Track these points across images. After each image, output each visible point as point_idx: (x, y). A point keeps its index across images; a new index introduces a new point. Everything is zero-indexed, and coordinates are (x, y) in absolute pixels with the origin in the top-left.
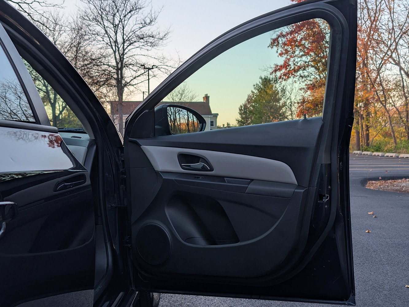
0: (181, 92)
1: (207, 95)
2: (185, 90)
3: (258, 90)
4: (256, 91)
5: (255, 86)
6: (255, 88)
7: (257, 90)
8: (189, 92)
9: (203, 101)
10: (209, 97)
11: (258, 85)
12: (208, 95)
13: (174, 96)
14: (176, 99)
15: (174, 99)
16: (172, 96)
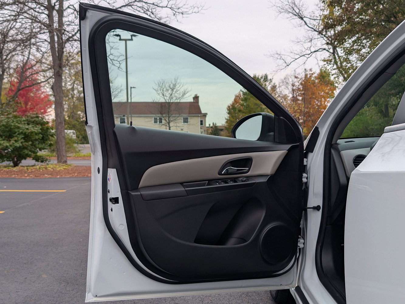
0: (172, 86)
9: (193, 101)
10: (198, 97)
12: (198, 95)
13: (164, 92)
14: (167, 95)
15: (165, 95)
16: (162, 91)
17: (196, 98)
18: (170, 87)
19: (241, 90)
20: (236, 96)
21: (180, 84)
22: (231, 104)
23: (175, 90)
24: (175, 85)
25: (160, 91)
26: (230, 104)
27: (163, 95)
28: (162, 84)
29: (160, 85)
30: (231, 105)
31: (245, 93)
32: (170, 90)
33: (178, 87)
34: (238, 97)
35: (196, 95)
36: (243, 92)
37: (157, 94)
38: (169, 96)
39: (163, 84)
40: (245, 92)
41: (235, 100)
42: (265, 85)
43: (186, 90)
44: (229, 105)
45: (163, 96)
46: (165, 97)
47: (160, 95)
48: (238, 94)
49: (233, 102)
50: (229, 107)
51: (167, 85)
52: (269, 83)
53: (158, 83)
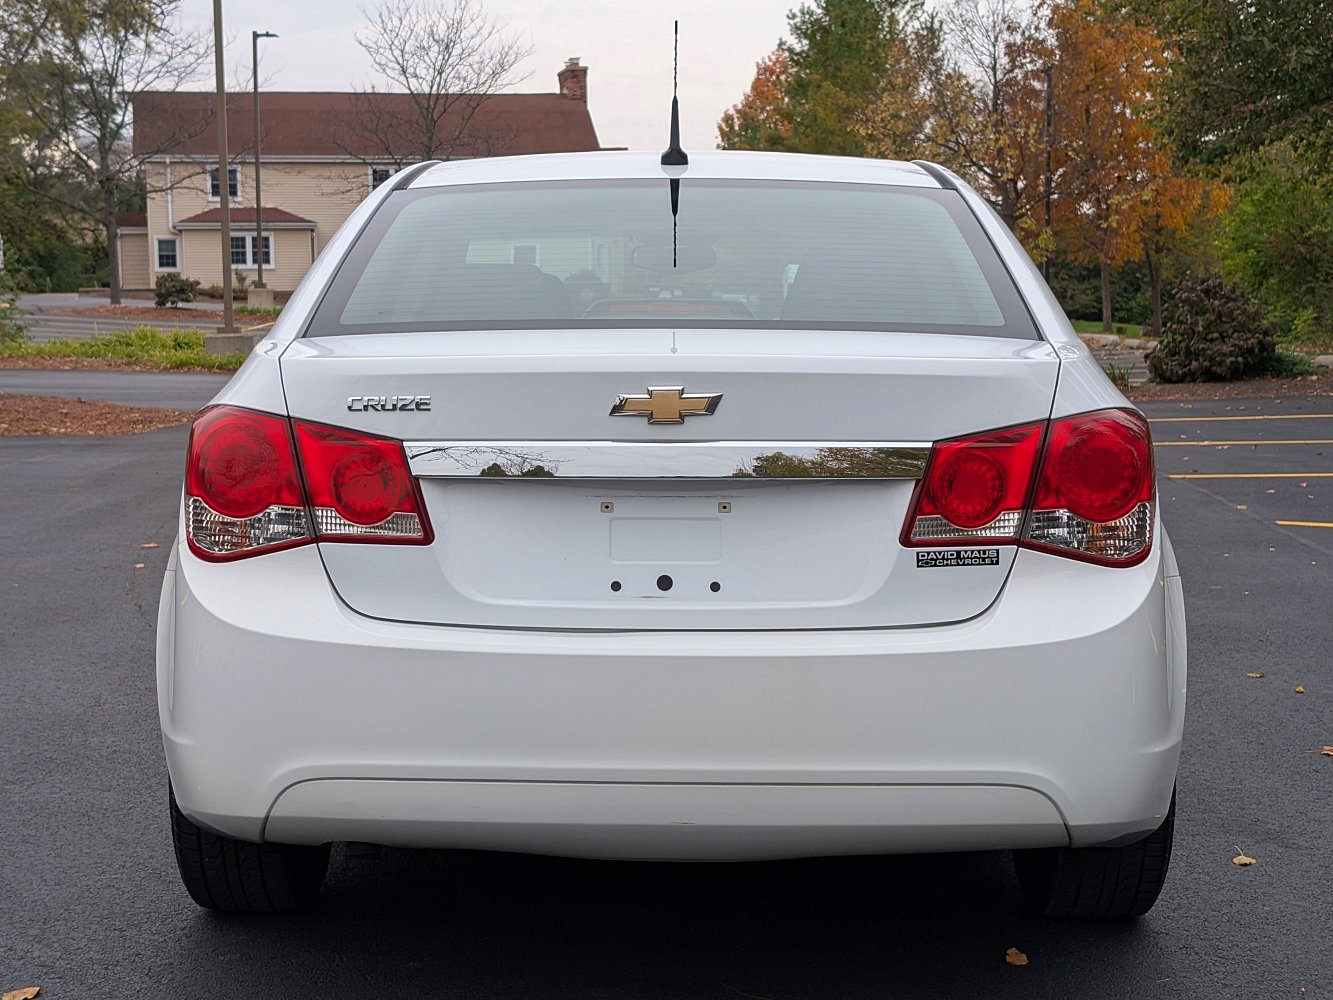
0: (442, 31)
1: (577, 64)
2: (467, 19)
3: (811, 38)
4: (800, 45)
5: (798, 20)
6: (797, 30)
7: (806, 36)
8: (486, 32)
9: (558, 91)
10: (584, 71)
11: (811, 14)
12: (582, 64)
13: (406, 56)
14: (421, 71)
15: (410, 70)
16: (397, 53)
17: (574, 76)
18: (432, 34)
19: (781, 44)
20: (765, 71)
21: (478, 23)
22: (740, 106)
23: (457, 50)
24: (456, 27)
25: (388, 53)
26: (735, 106)
27: (404, 72)
28: (396, 22)
29: (390, 27)
30: (738, 111)
31: (797, 54)
32: (435, 48)
33: (472, 38)
34: (772, 73)
35: (574, 62)
36: (791, 50)
37: (377, 67)
38: (429, 78)
39: (401, 20)
40: (803, 51)
41: (757, 86)
42: (893, 20)
43: (510, 48)
44: (732, 112)
45: (402, 78)
46: (412, 81)
47: (388, 71)
48: (770, 60)
49: (747, 97)
50: (728, 119)
51: (422, 23)
52: (908, 12)
53: (380, 16)
